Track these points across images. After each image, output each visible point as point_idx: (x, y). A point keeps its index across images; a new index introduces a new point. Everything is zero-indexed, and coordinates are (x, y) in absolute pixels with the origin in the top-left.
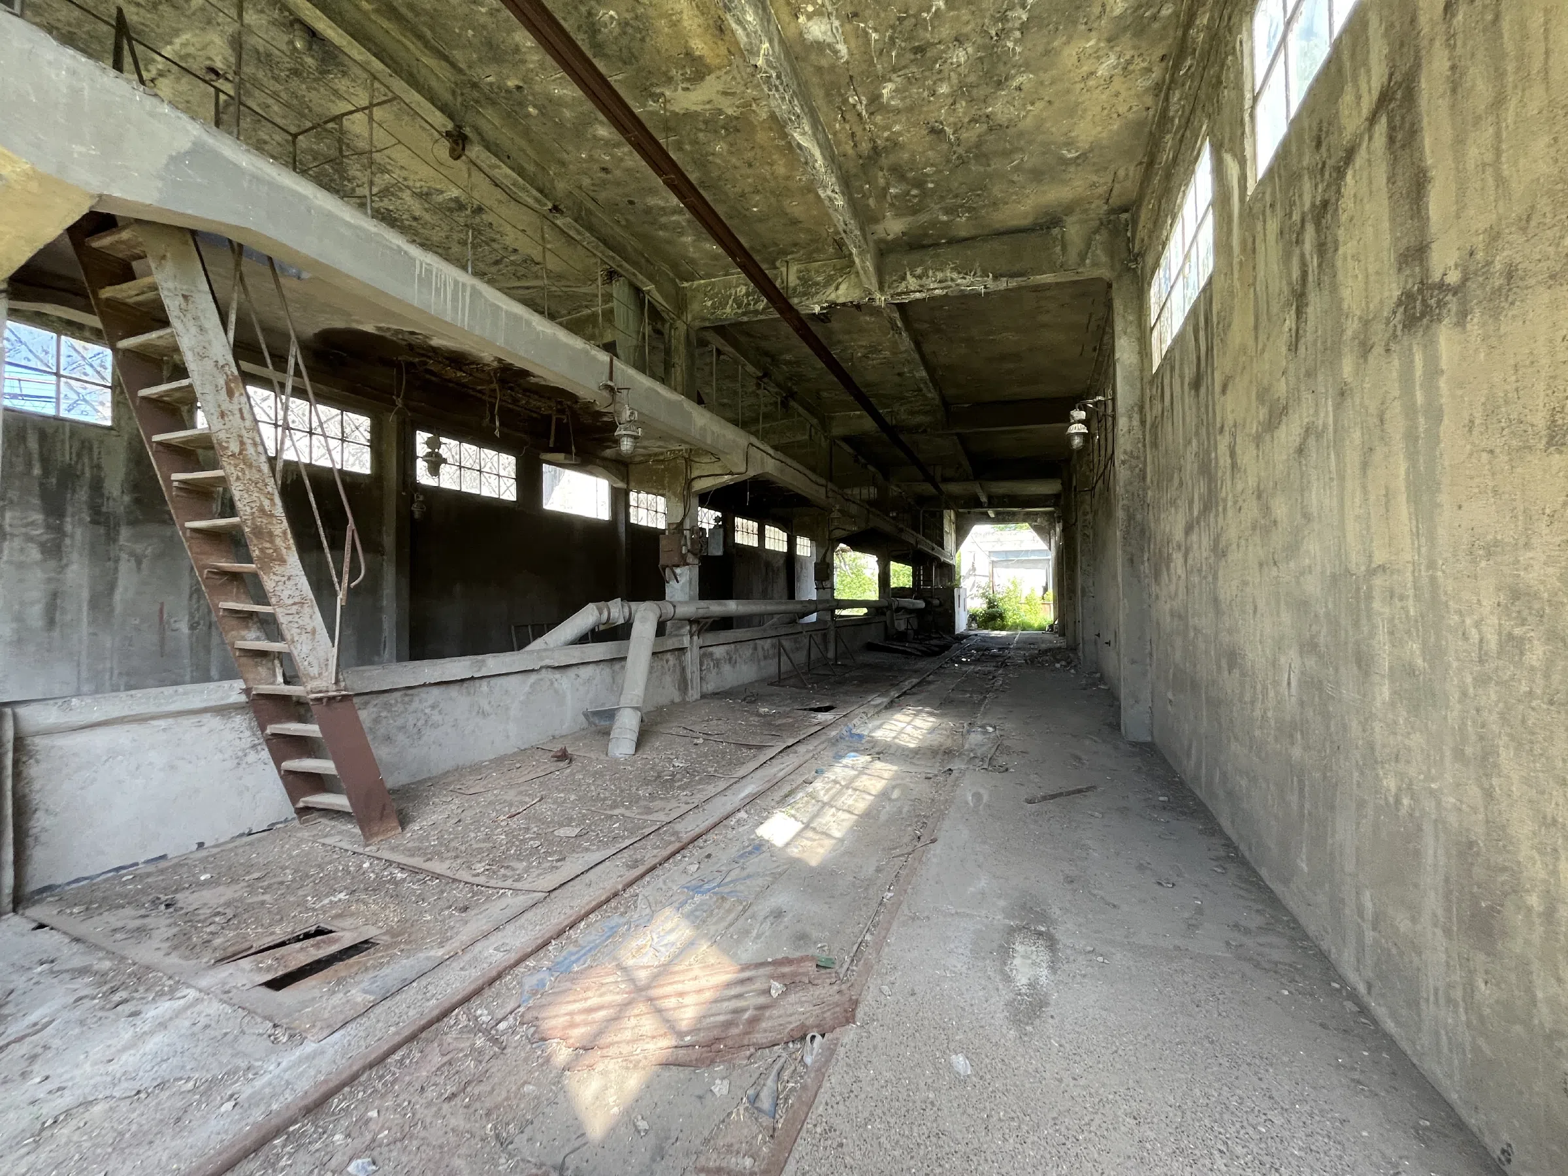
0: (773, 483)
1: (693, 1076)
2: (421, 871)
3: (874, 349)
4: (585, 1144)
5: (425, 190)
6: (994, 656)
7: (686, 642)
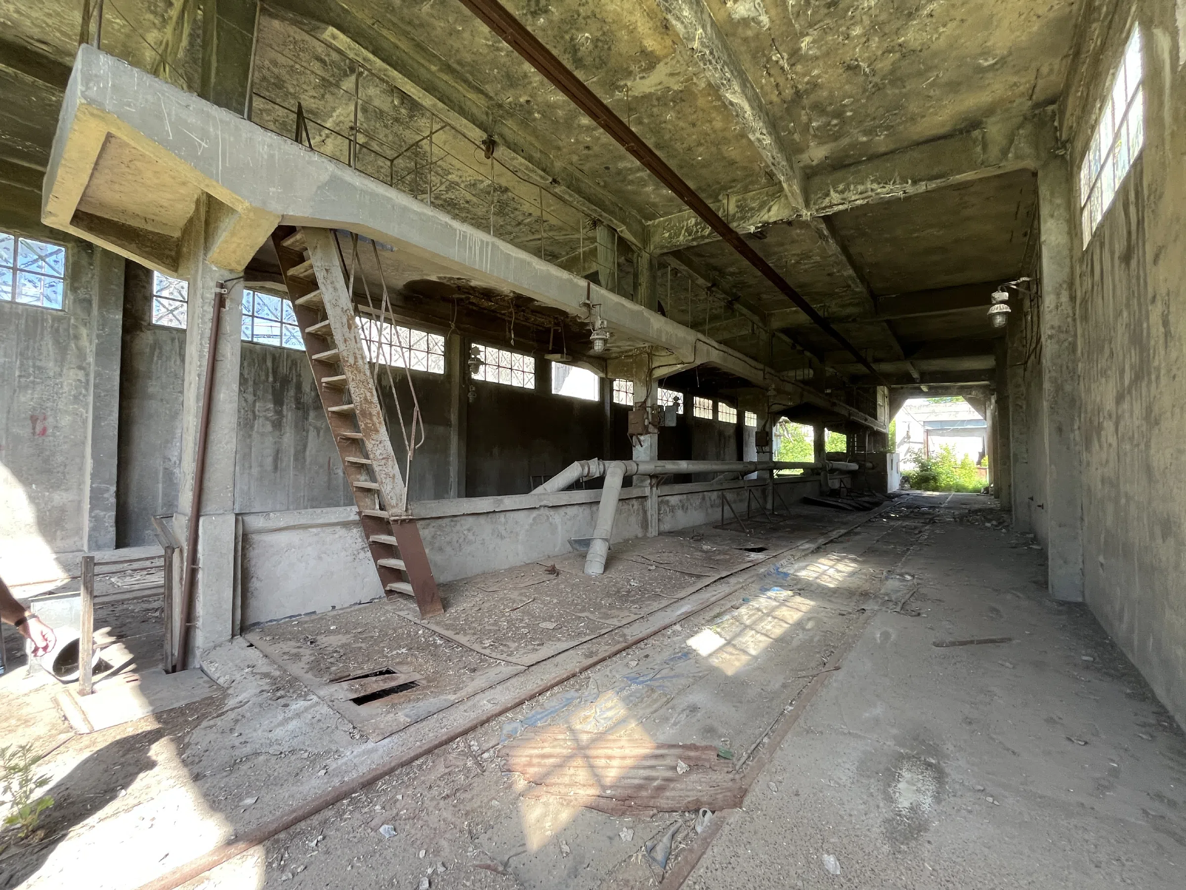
0: (719, 369)
1: (608, 821)
2: (452, 641)
3: (806, 256)
4: (524, 852)
5: (473, 182)
6: (924, 514)
7: (647, 491)
